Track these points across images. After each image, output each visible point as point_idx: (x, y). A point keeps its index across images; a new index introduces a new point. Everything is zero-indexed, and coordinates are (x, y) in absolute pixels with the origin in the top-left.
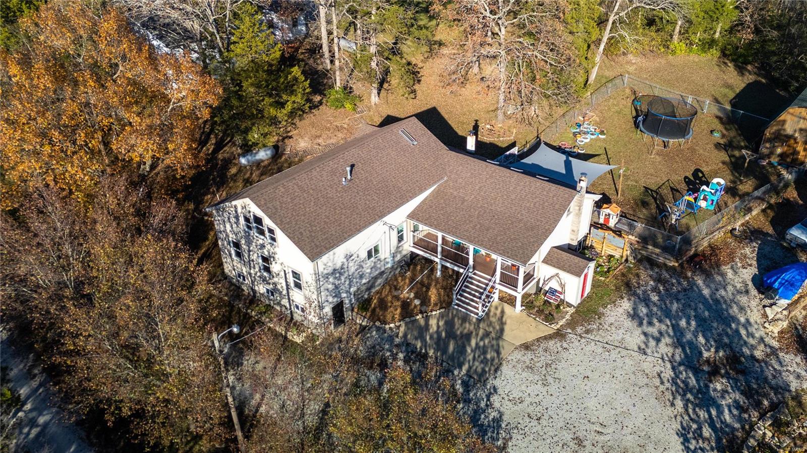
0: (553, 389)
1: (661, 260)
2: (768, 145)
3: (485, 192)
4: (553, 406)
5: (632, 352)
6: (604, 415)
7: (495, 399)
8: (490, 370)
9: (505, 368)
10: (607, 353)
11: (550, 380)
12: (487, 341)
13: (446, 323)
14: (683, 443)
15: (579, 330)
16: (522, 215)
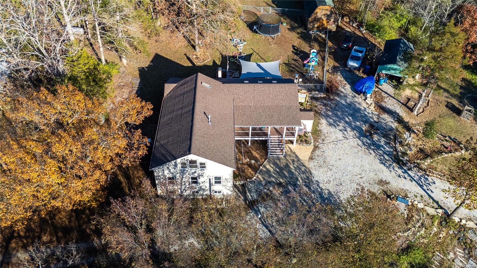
0: (334, 169)
1: (319, 96)
2: (311, 24)
3: (257, 99)
4: (341, 176)
5: (344, 141)
6: (357, 170)
7: (321, 185)
8: (309, 175)
9: (313, 172)
10: (337, 146)
11: (331, 167)
12: (296, 163)
13: (273, 164)
14: (384, 166)
15: (320, 141)
16: (281, 103)
